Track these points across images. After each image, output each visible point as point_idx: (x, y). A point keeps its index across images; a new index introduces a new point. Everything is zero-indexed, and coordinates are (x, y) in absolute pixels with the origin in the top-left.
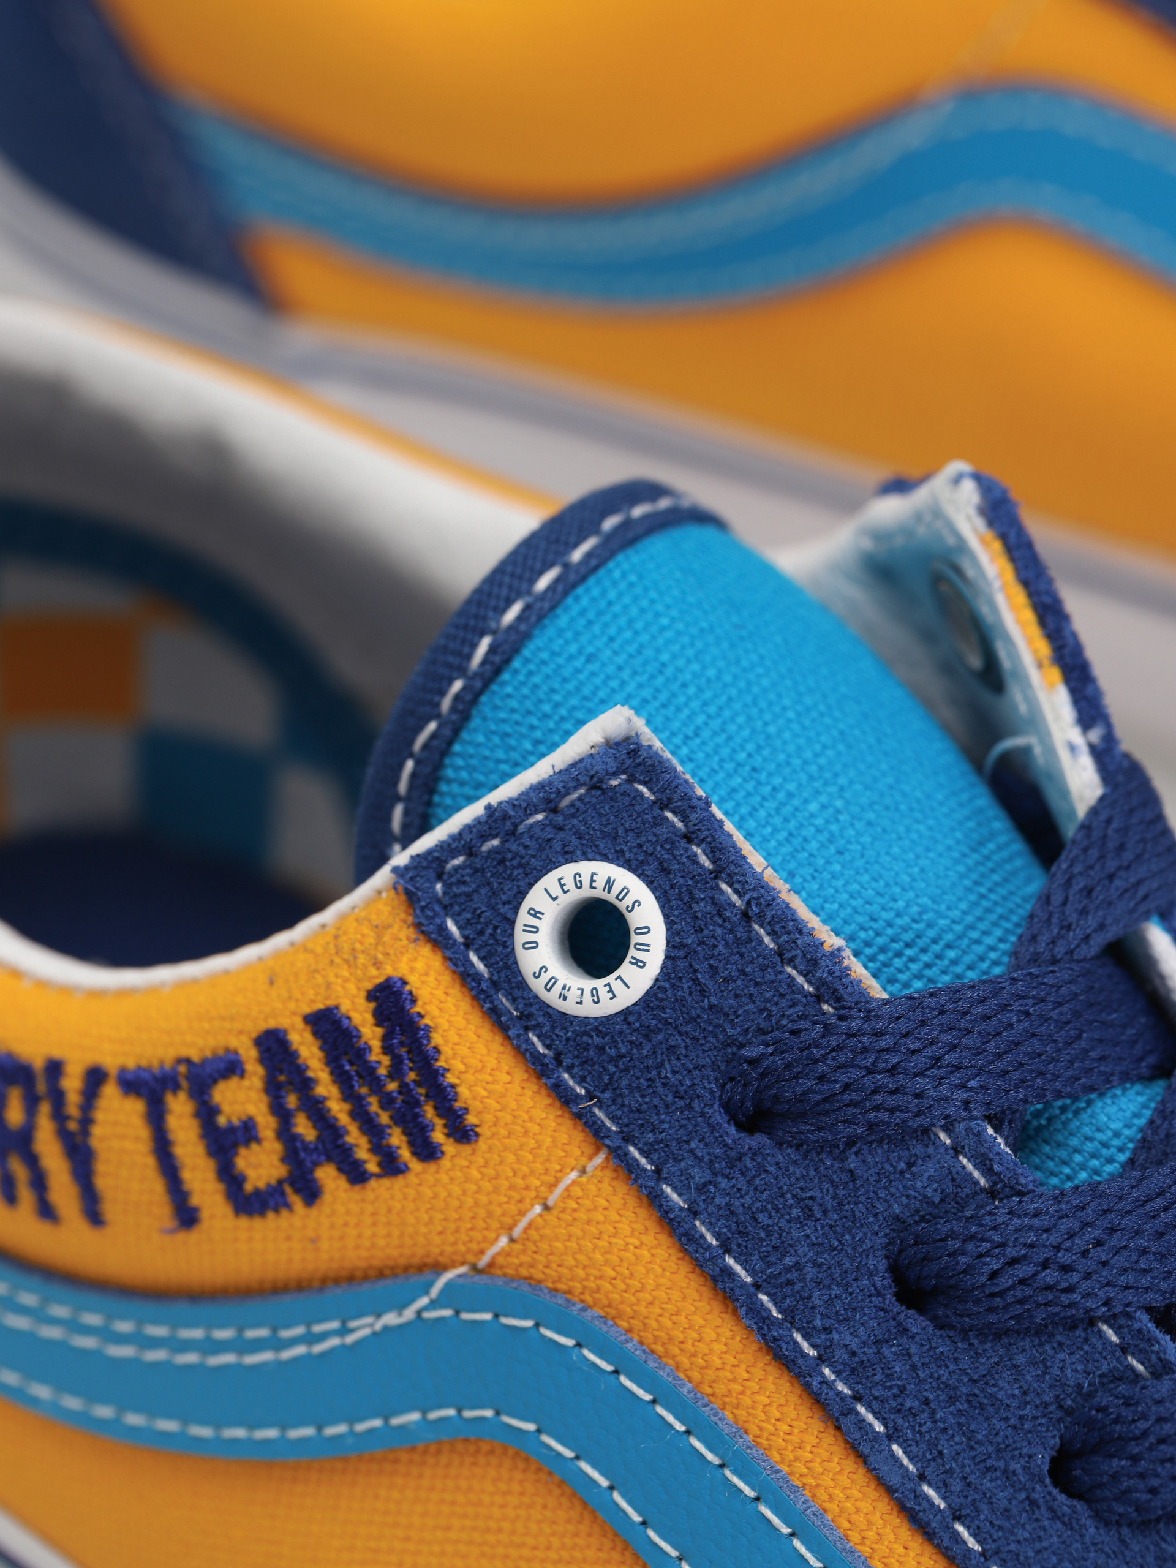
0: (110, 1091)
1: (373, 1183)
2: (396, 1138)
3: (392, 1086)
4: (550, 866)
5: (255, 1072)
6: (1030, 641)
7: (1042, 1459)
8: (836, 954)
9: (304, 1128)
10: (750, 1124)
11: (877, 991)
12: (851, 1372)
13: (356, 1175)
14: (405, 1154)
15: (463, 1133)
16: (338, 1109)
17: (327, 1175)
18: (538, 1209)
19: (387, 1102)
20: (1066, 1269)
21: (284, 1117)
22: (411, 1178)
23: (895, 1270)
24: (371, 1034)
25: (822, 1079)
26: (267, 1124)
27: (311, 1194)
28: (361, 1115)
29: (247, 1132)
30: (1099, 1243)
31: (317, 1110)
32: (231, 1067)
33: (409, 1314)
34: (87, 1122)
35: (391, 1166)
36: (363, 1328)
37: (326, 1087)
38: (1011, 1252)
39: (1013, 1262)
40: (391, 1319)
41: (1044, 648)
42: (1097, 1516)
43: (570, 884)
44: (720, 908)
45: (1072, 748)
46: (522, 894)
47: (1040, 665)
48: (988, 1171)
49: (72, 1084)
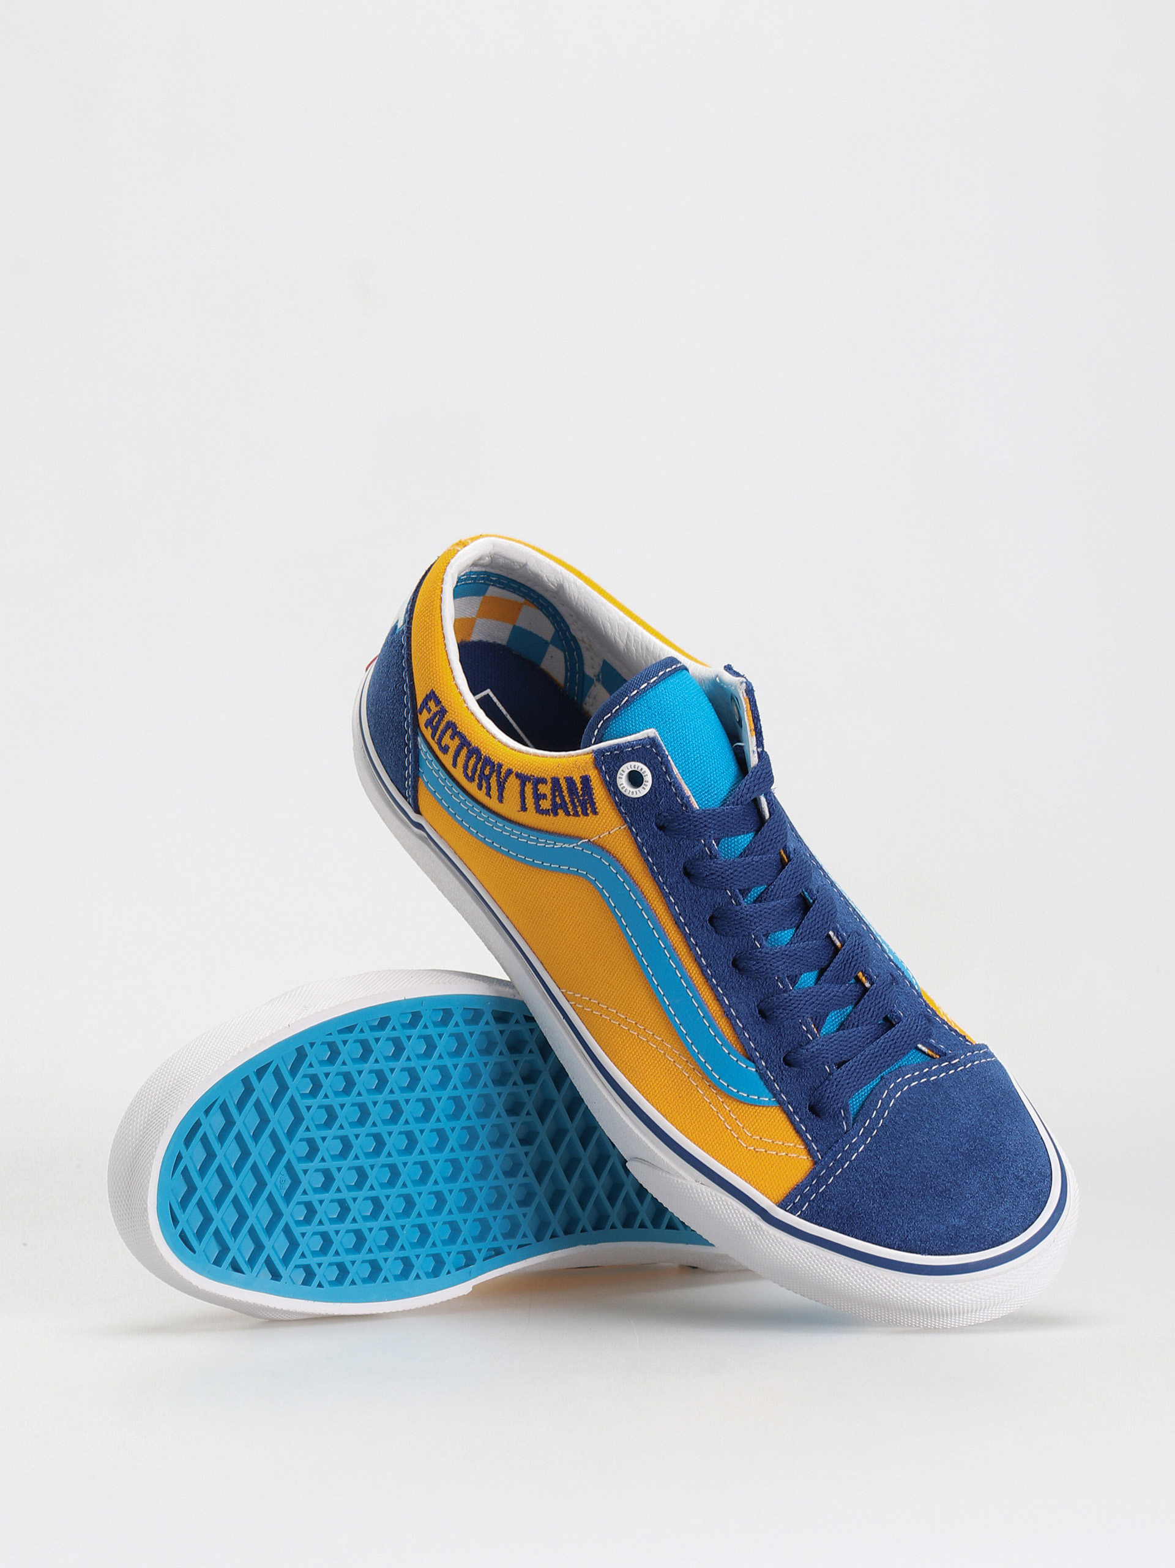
0: (512, 778)
1: (571, 817)
2: (579, 809)
3: (581, 798)
4: (629, 761)
5: (550, 785)
6: (750, 725)
7: (708, 917)
8: (688, 797)
9: (558, 800)
10: (661, 828)
11: (696, 806)
12: (670, 889)
13: (568, 814)
14: (580, 813)
15: (595, 813)
16: (567, 799)
17: (560, 812)
18: (608, 833)
19: (579, 801)
20: (723, 878)
21: (554, 797)
22: (580, 819)
23: (685, 868)
24: (579, 786)
25: (679, 824)
26: (549, 797)
27: (556, 814)
28: (573, 804)
29: (544, 796)
30: (732, 874)
31: (562, 798)
32: (543, 781)
33: (571, 846)
34: (505, 780)
35: (576, 814)
36: (559, 845)
37: (565, 793)
38: (712, 872)
39: (712, 874)
40: (566, 845)
41: (753, 727)
42: (716, 932)
43: (633, 766)
44: (665, 781)
45: (754, 751)
46: (621, 766)
47: (751, 730)
48: (711, 852)
49: (503, 771)
